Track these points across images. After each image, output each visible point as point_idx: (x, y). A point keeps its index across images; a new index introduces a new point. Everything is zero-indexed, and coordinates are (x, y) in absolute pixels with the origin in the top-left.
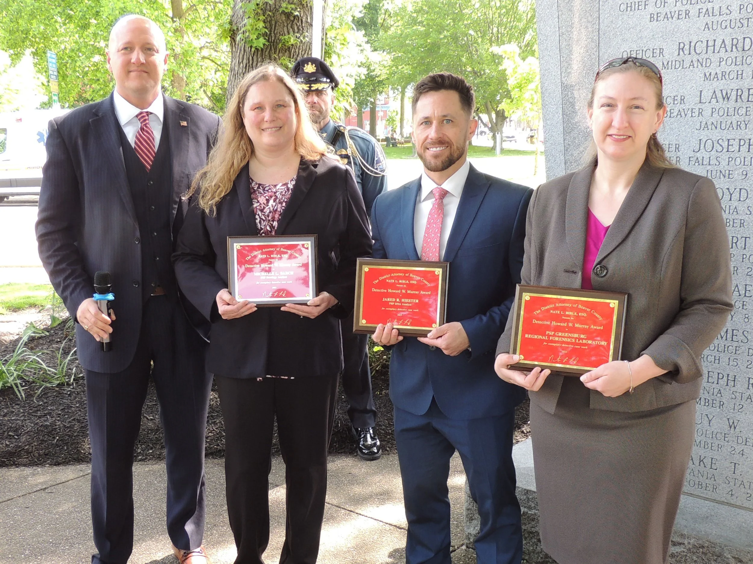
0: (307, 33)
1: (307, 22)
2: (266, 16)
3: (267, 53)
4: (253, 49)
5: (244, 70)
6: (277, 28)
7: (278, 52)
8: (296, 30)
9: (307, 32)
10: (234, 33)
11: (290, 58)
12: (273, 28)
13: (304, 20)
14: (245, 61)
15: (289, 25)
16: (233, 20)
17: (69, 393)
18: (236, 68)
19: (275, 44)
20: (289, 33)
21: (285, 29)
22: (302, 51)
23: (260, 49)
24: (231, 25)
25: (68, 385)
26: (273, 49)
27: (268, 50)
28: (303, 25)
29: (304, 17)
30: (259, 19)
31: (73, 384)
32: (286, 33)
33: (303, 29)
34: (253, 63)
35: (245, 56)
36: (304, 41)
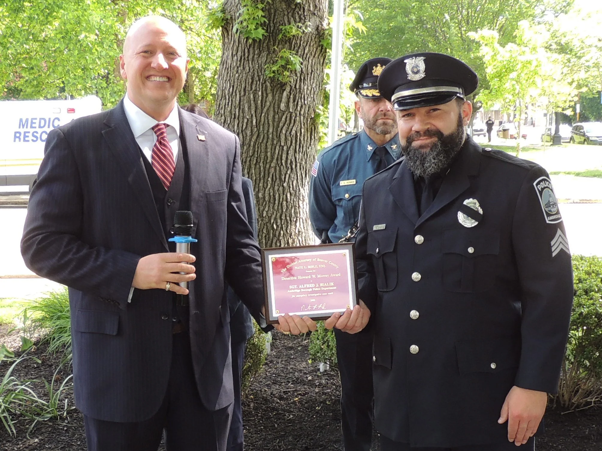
0: (309, 23)
1: (309, 10)
2: (265, 4)
3: (265, 45)
4: (250, 41)
5: (239, 63)
6: (276, 17)
7: (277, 43)
8: (298, 20)
9: (309, 21)
10: (227, 23)
11: (291, 50)
12: (272, 17)
13: (306, 8)
14: (239, 54)
15: (290, 14)
16: (226, 8)
17: (65, 428)
18: (229, 61)
19: (274, 34)
20: (290, 24)
21: (286, 17)
22: (303, 43)
23: (258, 40)
24: (224, 13)
25: (63, 419)
26: (272, 40)
27: (267, 42)
28: (305, 14)
29: (307, 5)
30: (257, 8)
31: (67, 417)
32: (286, 22)
33: (305, 18)
34: (248, 55)
35: (240, 48)
36: (306, 31)
